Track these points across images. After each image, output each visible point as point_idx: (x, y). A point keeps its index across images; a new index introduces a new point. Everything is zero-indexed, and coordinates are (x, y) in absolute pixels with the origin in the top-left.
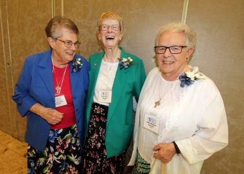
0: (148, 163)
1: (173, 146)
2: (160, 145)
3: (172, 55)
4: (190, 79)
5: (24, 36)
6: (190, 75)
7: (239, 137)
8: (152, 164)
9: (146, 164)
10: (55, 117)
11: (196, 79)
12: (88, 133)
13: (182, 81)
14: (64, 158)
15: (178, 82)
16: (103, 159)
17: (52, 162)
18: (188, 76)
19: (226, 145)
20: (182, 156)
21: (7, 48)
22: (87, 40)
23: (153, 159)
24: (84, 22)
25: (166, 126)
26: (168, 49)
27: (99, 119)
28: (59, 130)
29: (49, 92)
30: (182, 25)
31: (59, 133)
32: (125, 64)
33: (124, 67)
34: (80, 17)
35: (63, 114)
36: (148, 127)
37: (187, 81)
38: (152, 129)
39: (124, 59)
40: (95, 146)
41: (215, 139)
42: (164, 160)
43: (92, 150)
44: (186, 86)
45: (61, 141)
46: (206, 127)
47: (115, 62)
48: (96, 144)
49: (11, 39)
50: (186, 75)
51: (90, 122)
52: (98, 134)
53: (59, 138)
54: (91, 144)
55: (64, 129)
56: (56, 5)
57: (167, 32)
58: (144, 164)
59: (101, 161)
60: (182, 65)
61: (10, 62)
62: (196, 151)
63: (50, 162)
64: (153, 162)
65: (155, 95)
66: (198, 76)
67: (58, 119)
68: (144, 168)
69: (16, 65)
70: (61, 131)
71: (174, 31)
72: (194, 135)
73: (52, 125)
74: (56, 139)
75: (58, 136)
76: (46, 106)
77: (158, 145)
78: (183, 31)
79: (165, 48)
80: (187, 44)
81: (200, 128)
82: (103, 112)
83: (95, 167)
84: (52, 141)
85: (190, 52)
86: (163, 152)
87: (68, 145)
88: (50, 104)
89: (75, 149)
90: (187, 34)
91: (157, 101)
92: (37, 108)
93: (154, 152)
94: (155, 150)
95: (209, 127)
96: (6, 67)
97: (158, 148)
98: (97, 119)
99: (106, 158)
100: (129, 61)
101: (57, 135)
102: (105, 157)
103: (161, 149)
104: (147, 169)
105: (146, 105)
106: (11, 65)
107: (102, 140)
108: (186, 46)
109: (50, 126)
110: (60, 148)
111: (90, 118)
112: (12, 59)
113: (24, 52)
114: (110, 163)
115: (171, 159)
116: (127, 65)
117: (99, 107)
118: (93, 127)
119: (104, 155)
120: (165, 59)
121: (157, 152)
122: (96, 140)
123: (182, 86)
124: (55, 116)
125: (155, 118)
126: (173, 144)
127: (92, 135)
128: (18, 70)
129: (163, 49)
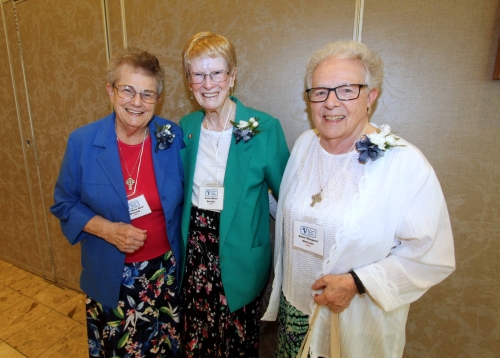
0: (305, 313)
1: (350, 279)
2: (326, 280)
3: (342, 104)
4: (376, 146)
5: (54, 86)
6: (377, 139)
7: (477, 255)
8: (311, 316)
9: (299, 317)
10: (131, 238)
11: (387, 146)
12: (188, 264)
13: (362, 152)
14: (156, 314)
15: (354, 154)
16: (219, 313)
17: (134, 324)
18: (372, 141)
19: (451, 271)
20: (370, 297)
21: (23, 111)
22: (176, 87)
23: (313, 307)
24: (167, 54)
25: (337, 239)
26: (332, 93)
27: (207, 237)
28: (141, 263)
29: (116, 192)
30: (356, 44)
31: (142, 268)
32: (244, 133)
33: (242, 138)
34: (159, 45)
35: (145, 231)
36: (303, 246)
37: (372, 151)
38: (311, 249)
39: (241, 122)
40: (203, 289)
41: (431, 258)
42: (335, 307)
43: (197, 297)
44: (369, 161)
45: (147, 282)
46: (414, 236)
47: (227, 129)
48: (205, 284)
49: (31, 95)
50: (368, 139)
51: (189, 243)
52: (207, 266)
53: (144, 276)
54: (195, 285)
55: (150, 261)
56: (112, 25)
57: (328, 59)
58: (297, 317)
59: (216, 318)
60: (360, 121)
61: (31, 137)
62: (394, 285)
63: (130, 325)
64: (313, 311)
65: (310, 181)
66: (391, 140)
67: (137, 243)
68: (297, 325)
69: (43, 142)
70: (145, 264)
71: (342, 56)
72: (390, 254)
73: (128, 255)
74: (137, 281)
75: (141, 275)
76: (113, 220)
77: (322, 279)
78: (359, 58)
79: (327, 91)
80: (367, 80)
81: (400, 241)
82: (212, 225)
83: (206, 329)
84: (131, 286)
85: (373, 97)
86: (333, 293)
87: (160, 290)
88: (120, 214)
89: (173, 294)
90: (367, 61)
91: (314, 194)
92: (99, 225)
93: (314, 293)
94: (315, 288)
95: (418, 237)
96: (24, 147)
97: (322, 284)
98: (203, 238)
99: (224, 311)
100: (251, 125)
101: (137, 273)
102: (222, 308)
103: (328, 287)
104: (302, 326)
105: (295, 203)
106: (33, 144)
107: (215, 277)
108: (366, 86)
109: (124, 256)
110: (145, 294)
111: (190, 237)
112: (35, 132)
113: (57, 117)
114: (234, 319)
115: (347, 304)
116: (249, 134)
117: (203, 215)
118: (195, 252)
119: (220, 304)
120: (329, 112)
121: (320, 292)
122: (204, 276)
123: (362, 161)
124: (131, 236)
125: (313, 226)
126: (350, 275)
127: (196, 267)
128: (48, 152)
129: (321, 93)
